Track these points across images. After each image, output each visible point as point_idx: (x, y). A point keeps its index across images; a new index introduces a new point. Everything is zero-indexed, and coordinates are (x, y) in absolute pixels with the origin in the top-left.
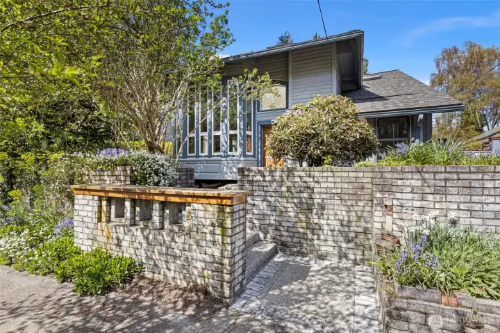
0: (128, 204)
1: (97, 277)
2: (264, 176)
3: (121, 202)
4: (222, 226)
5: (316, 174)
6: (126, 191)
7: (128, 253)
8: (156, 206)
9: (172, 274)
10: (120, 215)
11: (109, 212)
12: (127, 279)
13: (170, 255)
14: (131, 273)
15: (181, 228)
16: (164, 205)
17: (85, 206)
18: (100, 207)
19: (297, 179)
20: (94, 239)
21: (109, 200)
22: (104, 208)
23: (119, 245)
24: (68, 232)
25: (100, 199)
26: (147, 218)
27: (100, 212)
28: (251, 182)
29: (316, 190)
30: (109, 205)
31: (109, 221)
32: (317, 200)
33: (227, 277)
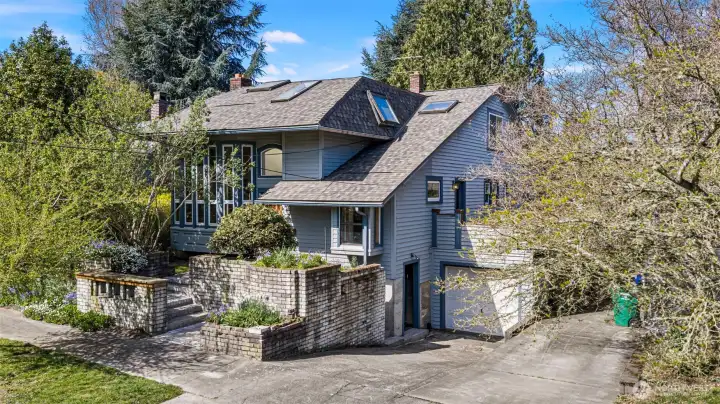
0: (107, 285)
1: (90, 323)
2: (203, 265)
3: (103, 284)
4: (149, 298)
5: (232, 265)
6: (105, 278)
7: (107, 313)
8: (122, 287)
9: (128, 323)
10: (103, 291)
11: (97, 289)
12: (107, 326)
13: (127, 313)
14: (109, 323)
15: (133, 299)
16: (126, 286)
17: (83, 286)
18: (92, 287)
19: (221, 268)
20: (89, 306)
21: (98, 283)
22: (95, 287)
23: (102, 309)
24: (72, 302)
25: (92, 282)
26: (118, 294)
27: (92, 290)
28: (197, 269)
29: (232, 277)
30: (97, 285)
31: (97, 295)
32: (231, 284)
33: (151, 323)
